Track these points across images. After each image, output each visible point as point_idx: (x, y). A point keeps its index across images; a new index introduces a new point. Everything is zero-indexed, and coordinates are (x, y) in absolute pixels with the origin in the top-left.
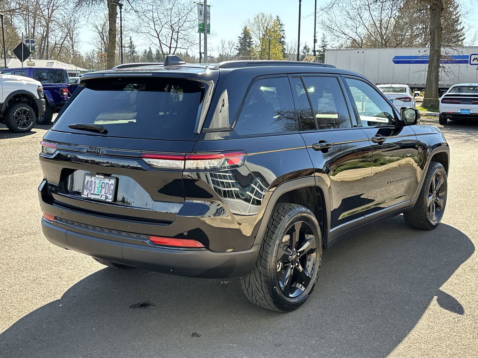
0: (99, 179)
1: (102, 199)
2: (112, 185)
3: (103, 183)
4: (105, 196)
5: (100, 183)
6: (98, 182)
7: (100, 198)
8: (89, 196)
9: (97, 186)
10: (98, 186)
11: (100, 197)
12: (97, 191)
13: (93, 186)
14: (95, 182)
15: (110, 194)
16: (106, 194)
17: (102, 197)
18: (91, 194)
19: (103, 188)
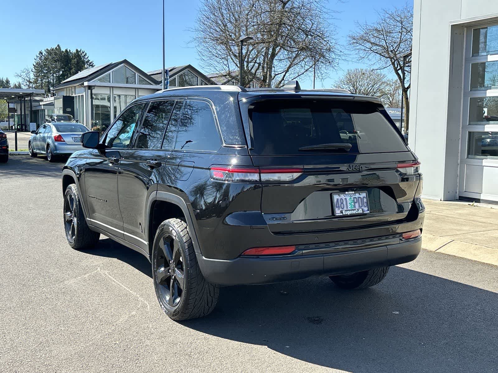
0: (349, 195)
1: (359, 212)
2: (364, 198)
3: (354, 198)
4: (362, 209)
5: (351, 199)
6: (348, 198)
7: (357, 213)
8: (344, 214)
9: (348, 202)
10: (350, 202)
11: (357, 211)
12: (350, 206)
13: (344, 203)
14: (346, 199)
15: (366, 207)
16: (361, 207)
17: (358, 211)
18: (346, 211)
19: (356, 203)
